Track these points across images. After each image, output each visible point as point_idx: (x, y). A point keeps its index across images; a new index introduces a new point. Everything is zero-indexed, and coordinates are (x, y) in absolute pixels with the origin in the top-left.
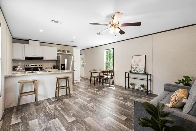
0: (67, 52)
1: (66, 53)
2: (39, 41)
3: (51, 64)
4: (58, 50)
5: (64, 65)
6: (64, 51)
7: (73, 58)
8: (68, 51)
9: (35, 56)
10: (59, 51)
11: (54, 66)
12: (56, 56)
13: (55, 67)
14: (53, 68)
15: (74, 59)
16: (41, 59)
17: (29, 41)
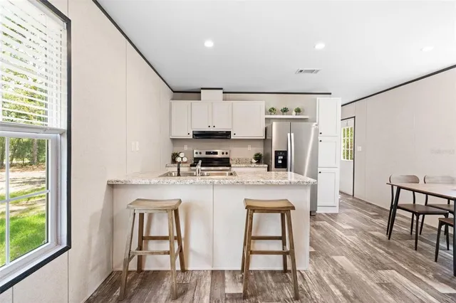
0: (294, 113)
1: (294, 116)
2: (221, 89)
3: (249, 148)
4: (269, 108)
5: (285, 153)
6: (285, 111)
7: (317, 130)
8: (298, 111)
9: (212, 129)
10: (272, 111)
11: (258, 154)
12: (263, 126)
13: (259, 159)
14: (254, 161)
15: (318, 133)
16: (226, 135)
17: (200, 92)
